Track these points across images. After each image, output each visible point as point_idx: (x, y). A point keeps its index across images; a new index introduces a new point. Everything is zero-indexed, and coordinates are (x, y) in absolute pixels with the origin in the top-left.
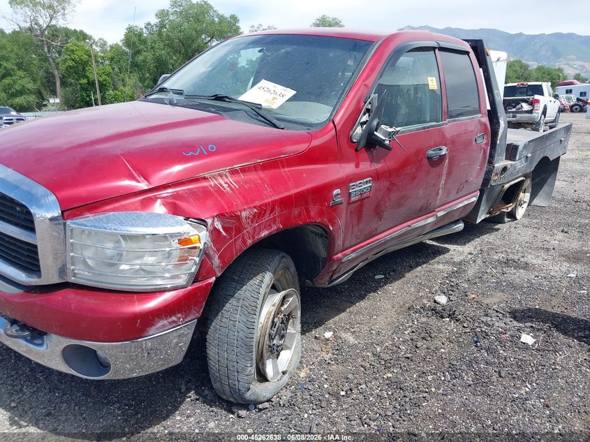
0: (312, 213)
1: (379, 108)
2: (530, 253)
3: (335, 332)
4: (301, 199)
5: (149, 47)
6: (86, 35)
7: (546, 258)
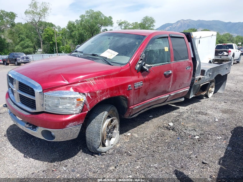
0: (121, 92)
1: (145, 58)
2: (209, 110)
3: (131, 133)
4: (117, 88)
5: (77, 29)
6: (53, 25)
7: (214, 111)
